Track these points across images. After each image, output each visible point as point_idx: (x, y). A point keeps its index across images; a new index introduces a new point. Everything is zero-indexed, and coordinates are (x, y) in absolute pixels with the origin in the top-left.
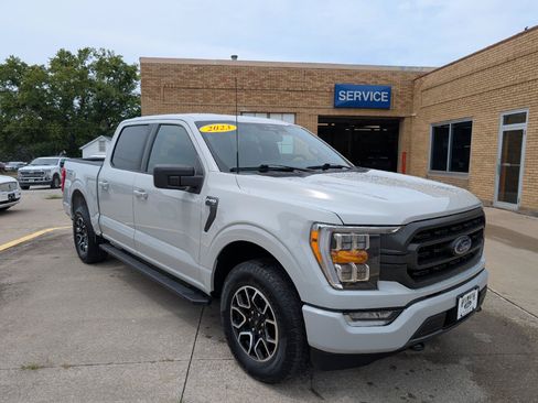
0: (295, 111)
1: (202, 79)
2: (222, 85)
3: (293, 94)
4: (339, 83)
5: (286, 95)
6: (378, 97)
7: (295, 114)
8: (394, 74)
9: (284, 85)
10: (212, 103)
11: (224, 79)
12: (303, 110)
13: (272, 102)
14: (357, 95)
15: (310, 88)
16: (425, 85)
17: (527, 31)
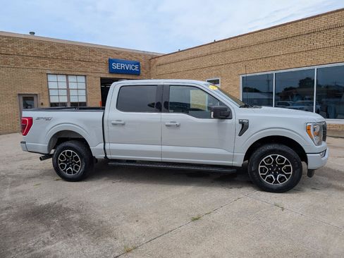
0: (85, 74)
1: (12, 48)
2: (29, 53)
3: (83, 63)
4: (111, 58)
5: (78, 64)
6: (134, 68)
7: (85, 76)
8: (140, 55)
9: (77, 56)
10: (22, 66)
11: (31, 49)
12: (91, 74)
13: (69, 68)
14: (123, 66)
15: (93, 60)
16: (158, 63)
17: (215, 42)
